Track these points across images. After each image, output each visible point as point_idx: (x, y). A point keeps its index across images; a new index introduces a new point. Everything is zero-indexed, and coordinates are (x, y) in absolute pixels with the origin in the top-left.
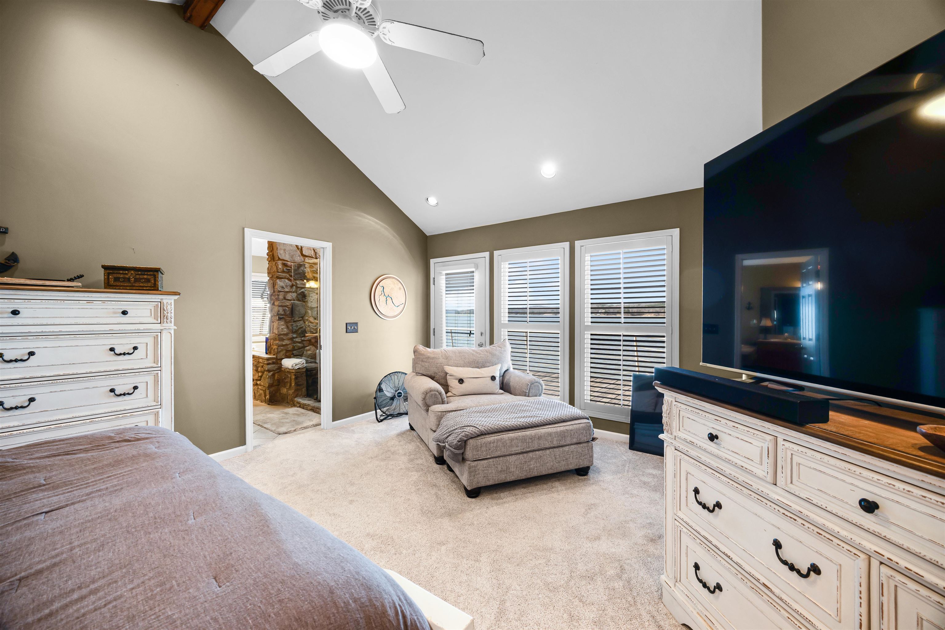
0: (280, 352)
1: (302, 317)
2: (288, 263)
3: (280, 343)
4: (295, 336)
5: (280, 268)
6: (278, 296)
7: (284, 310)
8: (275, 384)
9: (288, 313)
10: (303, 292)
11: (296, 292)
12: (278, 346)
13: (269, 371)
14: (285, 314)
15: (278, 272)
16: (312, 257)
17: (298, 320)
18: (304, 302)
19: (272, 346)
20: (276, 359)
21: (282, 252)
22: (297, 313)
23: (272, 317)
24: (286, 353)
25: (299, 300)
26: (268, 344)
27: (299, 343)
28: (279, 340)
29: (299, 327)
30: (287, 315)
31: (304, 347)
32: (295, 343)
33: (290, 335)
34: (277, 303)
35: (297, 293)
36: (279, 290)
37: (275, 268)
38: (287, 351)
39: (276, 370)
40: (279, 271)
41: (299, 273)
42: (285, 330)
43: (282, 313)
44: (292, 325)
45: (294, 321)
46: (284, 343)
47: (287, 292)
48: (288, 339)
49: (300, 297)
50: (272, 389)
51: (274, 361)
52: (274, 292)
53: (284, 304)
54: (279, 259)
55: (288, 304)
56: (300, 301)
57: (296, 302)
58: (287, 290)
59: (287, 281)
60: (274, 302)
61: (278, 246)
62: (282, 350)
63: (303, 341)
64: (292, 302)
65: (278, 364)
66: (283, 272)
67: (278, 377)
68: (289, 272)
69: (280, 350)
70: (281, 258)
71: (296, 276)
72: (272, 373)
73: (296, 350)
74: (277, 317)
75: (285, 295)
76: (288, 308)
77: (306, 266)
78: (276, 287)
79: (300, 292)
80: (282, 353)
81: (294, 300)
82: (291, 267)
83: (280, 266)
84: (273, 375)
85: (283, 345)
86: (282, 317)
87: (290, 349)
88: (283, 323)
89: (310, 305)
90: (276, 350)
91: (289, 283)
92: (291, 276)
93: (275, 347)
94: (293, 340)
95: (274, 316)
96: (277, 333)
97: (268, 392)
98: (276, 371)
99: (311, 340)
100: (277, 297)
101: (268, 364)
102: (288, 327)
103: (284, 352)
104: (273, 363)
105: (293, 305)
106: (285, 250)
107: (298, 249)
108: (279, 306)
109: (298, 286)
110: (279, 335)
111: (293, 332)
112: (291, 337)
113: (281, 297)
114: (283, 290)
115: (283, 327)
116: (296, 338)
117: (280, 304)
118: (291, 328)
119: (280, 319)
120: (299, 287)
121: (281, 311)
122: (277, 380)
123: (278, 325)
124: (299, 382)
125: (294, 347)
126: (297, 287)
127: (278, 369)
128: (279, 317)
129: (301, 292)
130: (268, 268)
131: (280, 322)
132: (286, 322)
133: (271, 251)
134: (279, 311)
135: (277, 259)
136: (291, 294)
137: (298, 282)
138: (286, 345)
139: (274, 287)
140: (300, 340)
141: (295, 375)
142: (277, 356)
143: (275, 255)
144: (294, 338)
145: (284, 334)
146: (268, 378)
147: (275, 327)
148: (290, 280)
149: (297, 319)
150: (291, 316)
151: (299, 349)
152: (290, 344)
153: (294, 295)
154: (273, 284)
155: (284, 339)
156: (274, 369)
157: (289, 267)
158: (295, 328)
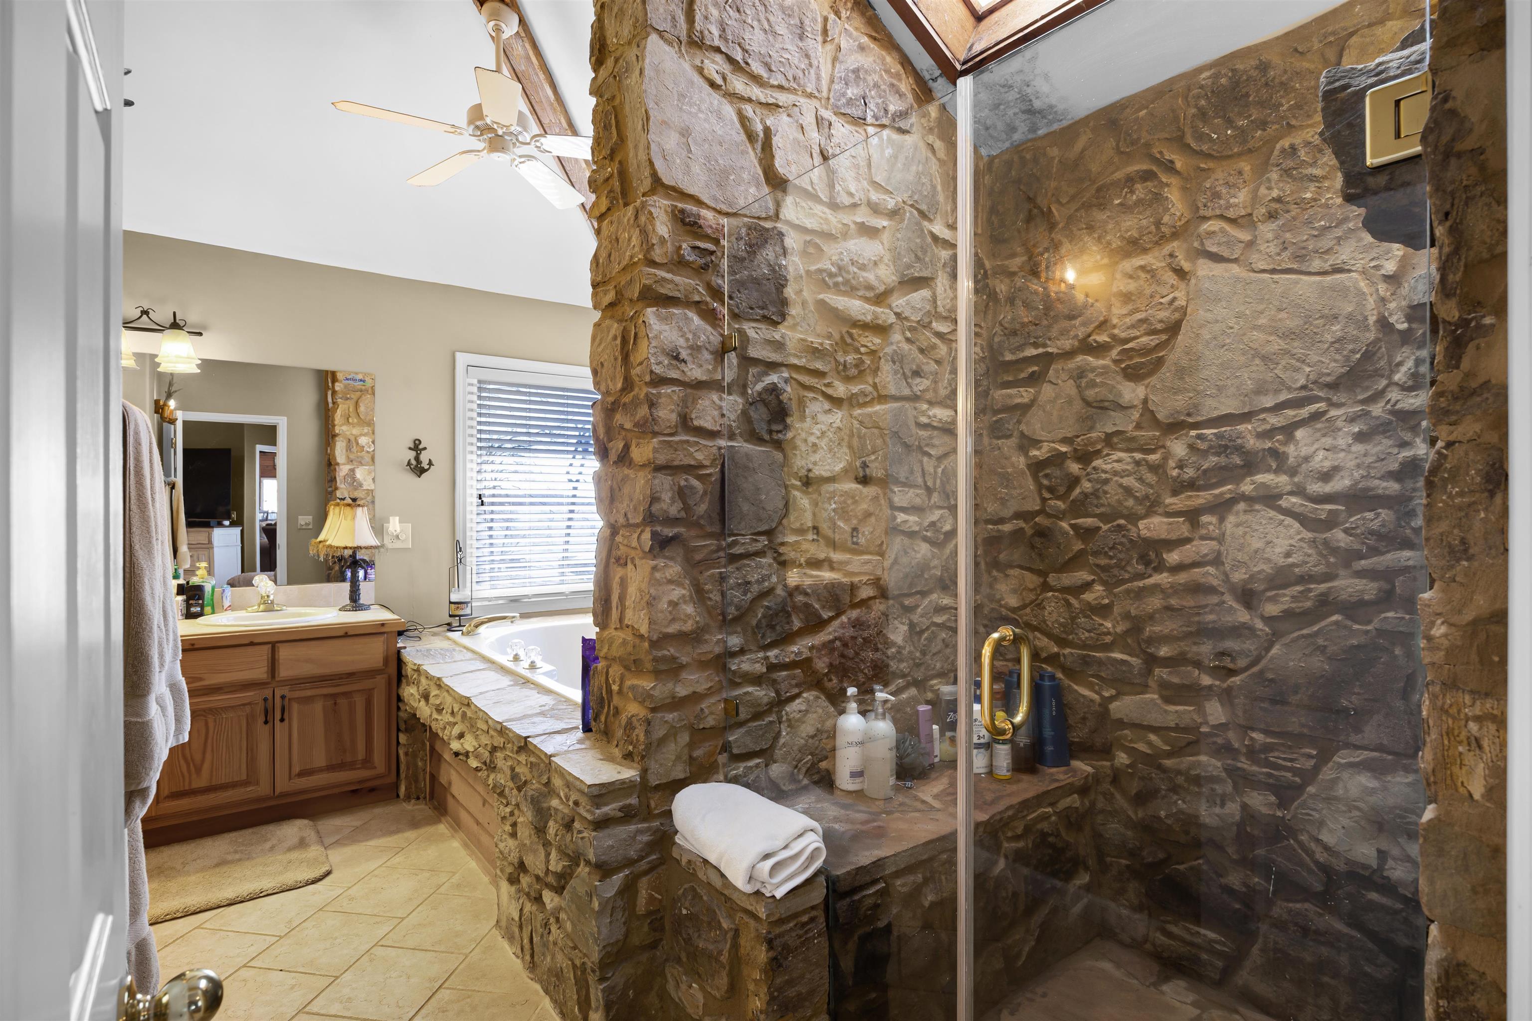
0: (662, 741)
1: (769, 533)
2: (704, 212)
3: (660, 690)
4: (735, 641)
5: (663, 240)
6: (652, 405)
7: (682, 493)
8: (635, 940)
9: (702, 508)
10: (773, 390)
11: (740, 386)
12: (654, 710)
13: (604, 870)
14: (686, 519)
15: (652, 263)
16: (815, 198)
17: (752, 548)
18: (778, 445)
19: (616, 701)
20: (643, 787)
21: (671, 141)
22: (745, 507)
23: (613, 530)
24: (691, 745)
25: (754, 437)
26: (597, 682)
27: (757, 680)
28: (657, 674)
29: (755, 589)
30: (697, 525)
31: (781, 702)
32: (737, 685)
33: (714, 642)
34: (641, 452)
35: (744, 393)
36: (658, 369)
37: (635, 241)
38: (699, 734)
39: (641, 858)
40: (658, 254)
41: (756, 282)
42: (689, 609)
43: (674, 510)
44: (722, 578)
45: (734, 559)
46: (682, 691)
47: (699, 385)
48: (703, 665)
49: (759, 415)
50: (620, 976)
51: (633, 801)
52: (628, 385)
53: (681, 459)
54: (658, 184)
55: (700, 456)
56: (760, 441)
57: (742, 446)
58: (695, 372)
59: (696, 320)
60: (627, 447)
61: (651, 105)
62: (672, 733)
63: (773, 667)
64: (723, 443)
65: (649, 816)
66: (679, 263)
67: (651, 899)
68: (705, 267)
69: (659, 732)
70: (667, 181)
71: (744, 299)
72: (618, 879)
73: (741, 724)
74: (647, 536)
75: (684, 401)
76: (699, 478)
77: (789, 242)
78: (644, 351)
79: (759, 387)
80: (671, 750)
81: (732, 437)
82: (717, 242)
83: (663, 228)
84: (628, 890)
85: (676, 703)
86: (669, 532)
87: (710, 722)
88: (674, 569)
89: (800, 462)
90: (640, 732)
91: (708, 335)
92: (716, 293)
93: (633, 709)
94: (724, 668)
95: (628, 525)
96: (644, 630)
97: (596, 993)
98: (643, 865)
99: (809, 660)
100: (643, 411)
101: (600, 824)
102: (699, 595)
103: (684, 738)
104: (627, 815)
105: (723, 461)
106: (685, 133)
107: (751, 136)
108: (658, 469)
109: (753, 352)
110: (655, 644)
111: (727, 623)
112: (718, 650)
113: (667, 414)
114: (674, 374)
115: (677, 593)
116: (742, 651)
117: (662, 459)
118: (716, 597)
119: (662, 544)
120: (755, 361)
121: (666, 496)
122: (649, 913)
123: (653, 582)
124: (790, 983)
125: (732, 708)
126: (747, 361)
127: (652, 846)
128: (654, 534)
129: (766, 389)
130: (596, 257)
131: (661, 562)
132: (694, 565)
133: (612, 156)
134: (654, 499)
135: (647, 184)
136: (715, 397)
137: (751, 330)
138: (695, 697)
139: (626, 357)
140: (759, 668)
141: (770, 943)
142: (644, 772)
143: (632, 169)
144: (733, 655)
145: (682, 637)
146: (600, 913)
147: (632, 590)
148: (710, 316)
149: (746, 542)
150: (716, 528)
151: (757, 716)
152: (710, 692)
153: (732, 404)
154: (624, 341)
155: (682, 667)
156: (633, 854)
157: (706, 237)
158: (736, 595)
